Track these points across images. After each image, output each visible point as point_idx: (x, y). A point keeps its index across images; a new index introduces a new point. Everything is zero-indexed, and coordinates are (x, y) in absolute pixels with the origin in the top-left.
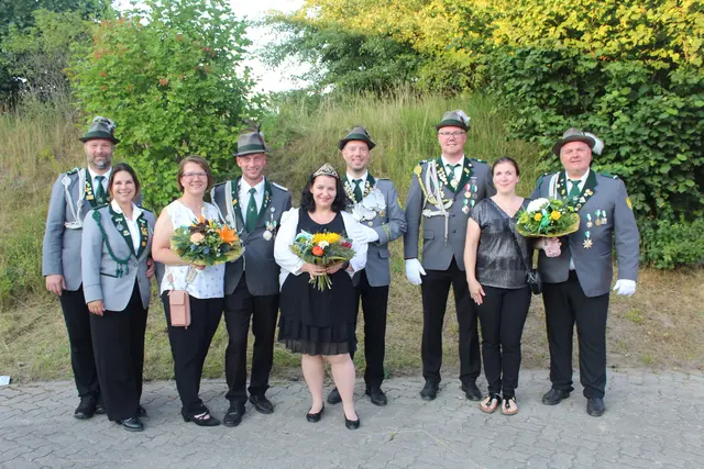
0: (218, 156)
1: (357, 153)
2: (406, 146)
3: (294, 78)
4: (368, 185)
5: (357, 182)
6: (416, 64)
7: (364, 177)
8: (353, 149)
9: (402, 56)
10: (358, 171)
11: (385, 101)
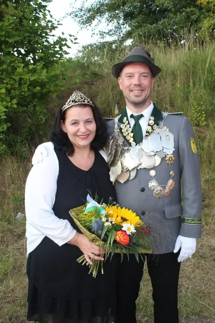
0: (17, 92)
1: (135, 81)
2: (191, 85)
3: (102, 34)
4: (152, 122)
5: (138, 118)
6: (199, 17)
7: (147, 111)
8: (131, 76)
9: (188, 10)
10: (138, 105)
11: (173, 48)
